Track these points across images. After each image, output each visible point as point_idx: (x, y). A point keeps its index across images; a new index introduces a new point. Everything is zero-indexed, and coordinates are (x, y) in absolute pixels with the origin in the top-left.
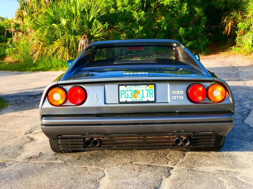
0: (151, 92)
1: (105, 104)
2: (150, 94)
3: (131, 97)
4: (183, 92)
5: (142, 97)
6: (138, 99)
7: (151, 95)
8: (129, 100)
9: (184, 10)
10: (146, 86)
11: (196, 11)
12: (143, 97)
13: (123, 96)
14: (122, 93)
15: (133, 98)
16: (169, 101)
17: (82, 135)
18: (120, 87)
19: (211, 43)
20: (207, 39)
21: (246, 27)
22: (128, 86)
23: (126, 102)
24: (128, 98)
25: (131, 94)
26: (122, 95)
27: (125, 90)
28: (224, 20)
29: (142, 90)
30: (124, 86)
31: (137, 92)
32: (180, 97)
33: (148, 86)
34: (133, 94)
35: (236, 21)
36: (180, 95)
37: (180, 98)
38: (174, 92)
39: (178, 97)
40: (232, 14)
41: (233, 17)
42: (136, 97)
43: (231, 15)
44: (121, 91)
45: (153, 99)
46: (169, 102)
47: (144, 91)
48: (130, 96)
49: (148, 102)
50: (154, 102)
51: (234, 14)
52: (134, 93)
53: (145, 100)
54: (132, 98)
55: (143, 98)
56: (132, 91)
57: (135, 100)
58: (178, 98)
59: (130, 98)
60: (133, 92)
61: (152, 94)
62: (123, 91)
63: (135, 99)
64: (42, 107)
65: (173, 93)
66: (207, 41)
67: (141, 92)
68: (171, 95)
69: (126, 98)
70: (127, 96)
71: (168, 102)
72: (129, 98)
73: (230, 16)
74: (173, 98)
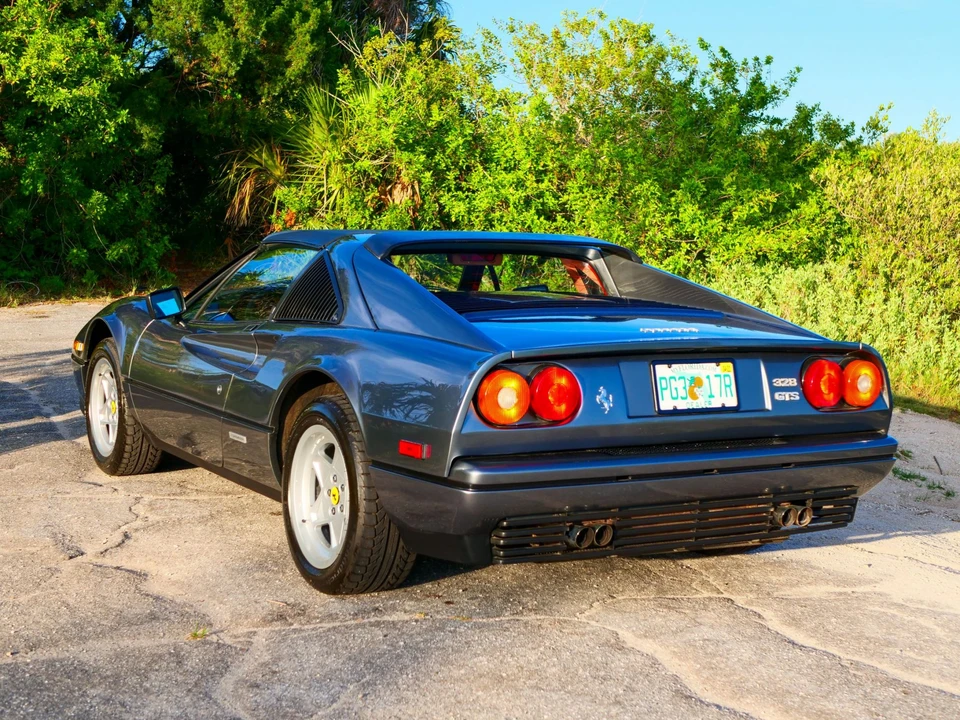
0: (728, 382)
1: (629, 417)
2: (726, 386)
3: (684, 395)
4: (796, 380)
5: (709, 397)
6: (701, 403)
7: (728, 389)
8: (681, 405)
9: (104, 130)
10: (714, 365)
11: (142, 135)
12: (711, 396)
13: (666, 394)
14: (664, 386)
15: (689, 399)
16: (769, 404)
18: (658, 367)
19: (177, 250)
20: (166, 237)
21: (307, 203)
22: (674, 366)
23: (676, 412)
24: (677, 398)
25: (685, 388)
26: (664, 392)
27: (671, 378)
28: (226, 174)
30: (666, 366)
31: (696, 382)
32: (792, 394)
33: (718, 365)
34: (688, 388)
35: (265, 181)
36: (791, 389)
37: (792, 398)
38: (779, 382)
39: (787, 394)
40: (256, 158)
41: (257, 166)
42: (694, 397)
43: (251, 160)
44: (661, 378)
45: (734, 402)
46: (770, 409)
47: (712, 379)
48: (682, 393)
49: (724, 409)
50: (737, 410)
51: (261, 157)
52: (690, 385)
53: (716, 404)
54: (686, 398)
55: (712, 400)
56: (683, 378)
57: (695, 405)
58: (787, 398)
59: (682, 398)
60: (688, 383)
61: (729, 386)
62: (665, 378)
63: (695, 401)
64: (463, 431)
65: (775, 385)
66: (167, 242)
67: (706, 382)
68: (773, 390)
69: (673, 398)
70: (675, 395)
71: (767, 408)
72: (679, 398)
73: (247, 161)
74: (776, 398)
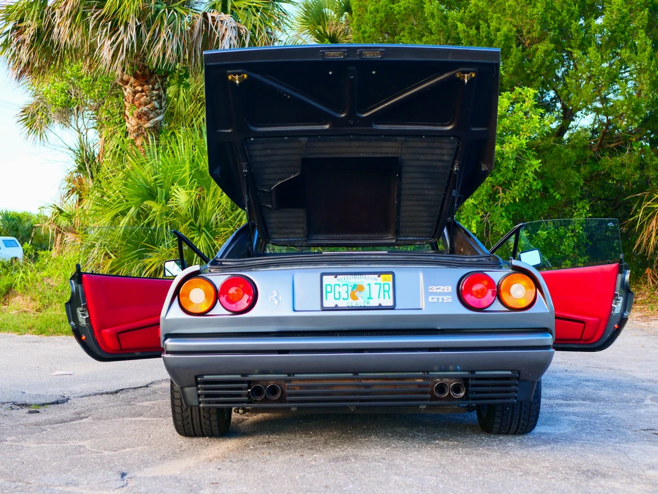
0: (386, 288)
1: (294, 311)
2: (384, 291)
3: (346, 297)
4: (450, 288)
5: (368, 299)
6: (361, 302)
7: (386, 293)
8: (342, 304)
10: (376, 276)
12: (370, 298)
13: (330, 296)
14: (329, 290)
15: (350, 300)
16: (423, 305)
17: (243, 375)
18: (325, 278)
22: (339, 277)
23: (336, 309)
24: (339, 299)
25: (347, 292)
26: (328, 294)
27: (335, 285)
29: (369, 285)
30: (333, 277)
31: (359, 288)
32: (445, 298)
33: (379, 277)
34: (350, 292)
36: (444, 294)
37: (445, 301)
38: (434, 289)
39: (441, 297)
44: (326, 285)
45: (390, 303)
46: (423, 308)
47: (373, 286)
48: (344, 295)
49: (380, 308)
50: (392, 308)
52: (352, 290)
53: (374, 303)
54: (347, 299)
55: (370, 300)
56: (347, 285)
57: (354, 304)
58: (440, 301)
59: (344, 299)
60: (350, 288)
61: (388, 292)
62: (330, 285)
63: (355, 302)
64: (167, 318)
65: (430, 291)
67: (367, 288)
68: (428, 294)
69: (335, 299)
70: (337, 297)
71: (421, 307)
72: (341, 299)
74: (430, 300)
